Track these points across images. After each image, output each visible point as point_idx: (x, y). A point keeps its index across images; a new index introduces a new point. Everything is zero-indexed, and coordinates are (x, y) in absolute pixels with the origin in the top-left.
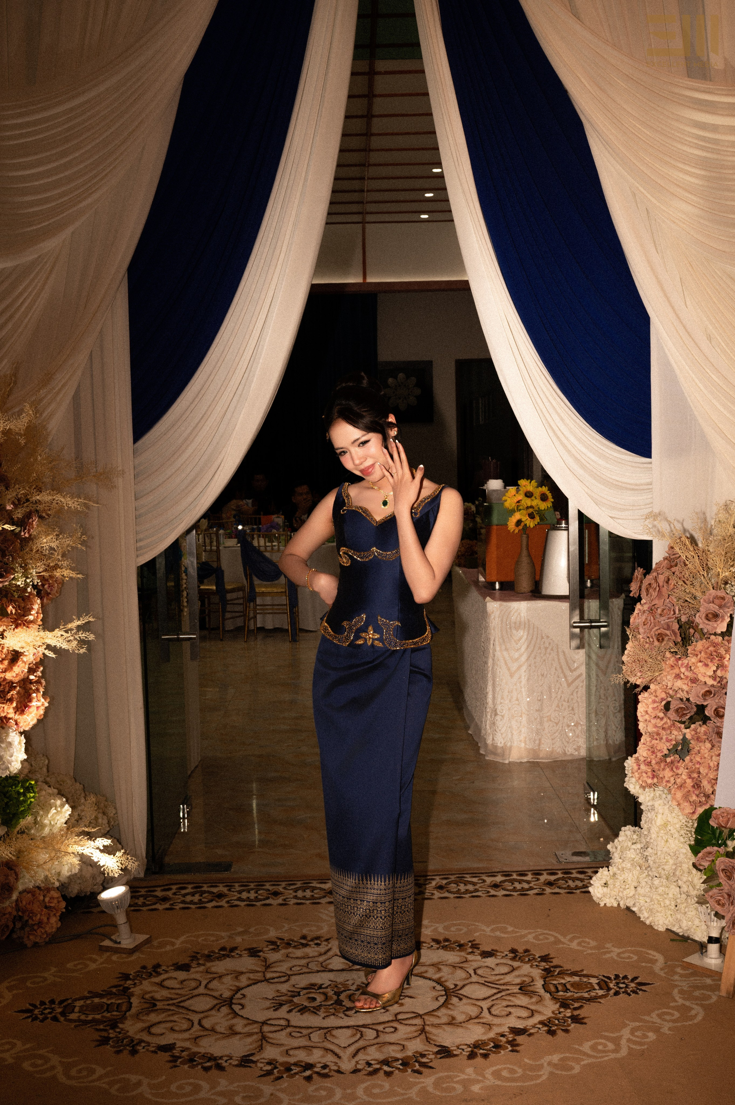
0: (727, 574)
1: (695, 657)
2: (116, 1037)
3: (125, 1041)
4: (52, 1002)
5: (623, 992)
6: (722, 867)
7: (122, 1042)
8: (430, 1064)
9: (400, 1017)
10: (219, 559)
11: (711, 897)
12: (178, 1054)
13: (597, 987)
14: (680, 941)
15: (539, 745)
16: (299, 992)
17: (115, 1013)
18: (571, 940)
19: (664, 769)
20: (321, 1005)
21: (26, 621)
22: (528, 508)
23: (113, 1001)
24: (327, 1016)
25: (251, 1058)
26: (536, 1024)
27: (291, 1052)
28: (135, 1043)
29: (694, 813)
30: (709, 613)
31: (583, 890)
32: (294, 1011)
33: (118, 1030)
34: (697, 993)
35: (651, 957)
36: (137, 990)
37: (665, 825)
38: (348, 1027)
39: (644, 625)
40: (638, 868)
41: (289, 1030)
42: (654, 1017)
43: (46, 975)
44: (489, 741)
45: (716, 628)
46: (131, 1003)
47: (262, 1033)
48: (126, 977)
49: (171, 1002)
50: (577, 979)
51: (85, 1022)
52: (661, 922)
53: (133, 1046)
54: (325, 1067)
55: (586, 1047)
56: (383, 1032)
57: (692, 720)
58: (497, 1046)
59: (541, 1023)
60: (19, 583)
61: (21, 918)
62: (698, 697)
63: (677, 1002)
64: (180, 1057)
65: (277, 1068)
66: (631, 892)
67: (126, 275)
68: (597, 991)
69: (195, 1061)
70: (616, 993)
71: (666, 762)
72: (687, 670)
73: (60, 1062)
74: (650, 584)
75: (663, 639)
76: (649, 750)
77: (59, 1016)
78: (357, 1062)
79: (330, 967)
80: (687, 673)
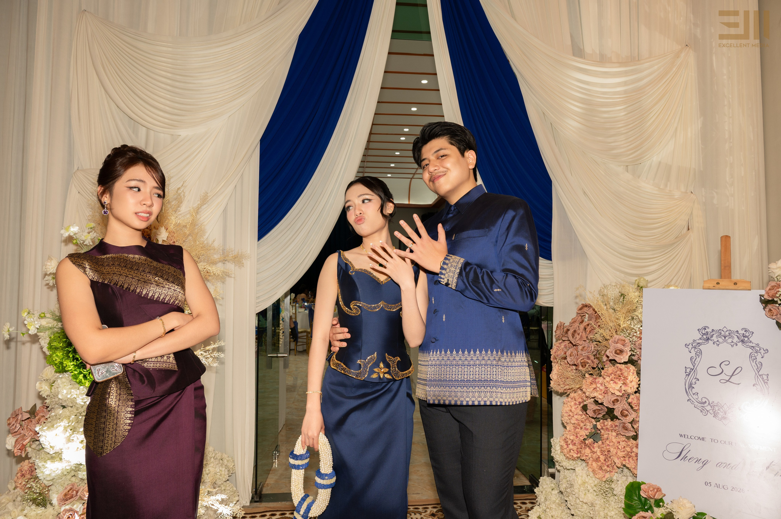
0: (625, 325)
1: (607, 377)
19: (584, 448)
29: (604, 477)
30: (618, 350)
37: (584, 483)
39: (571, 356)
45: (621, 359)
57: (604, 418)
62: (609, 402)
67: (259, 144)
71: (585, 443)
72: (602, 385)
74: (575, 331)
75: (585, 365)
76: (574, 435)
80: (601, 388)
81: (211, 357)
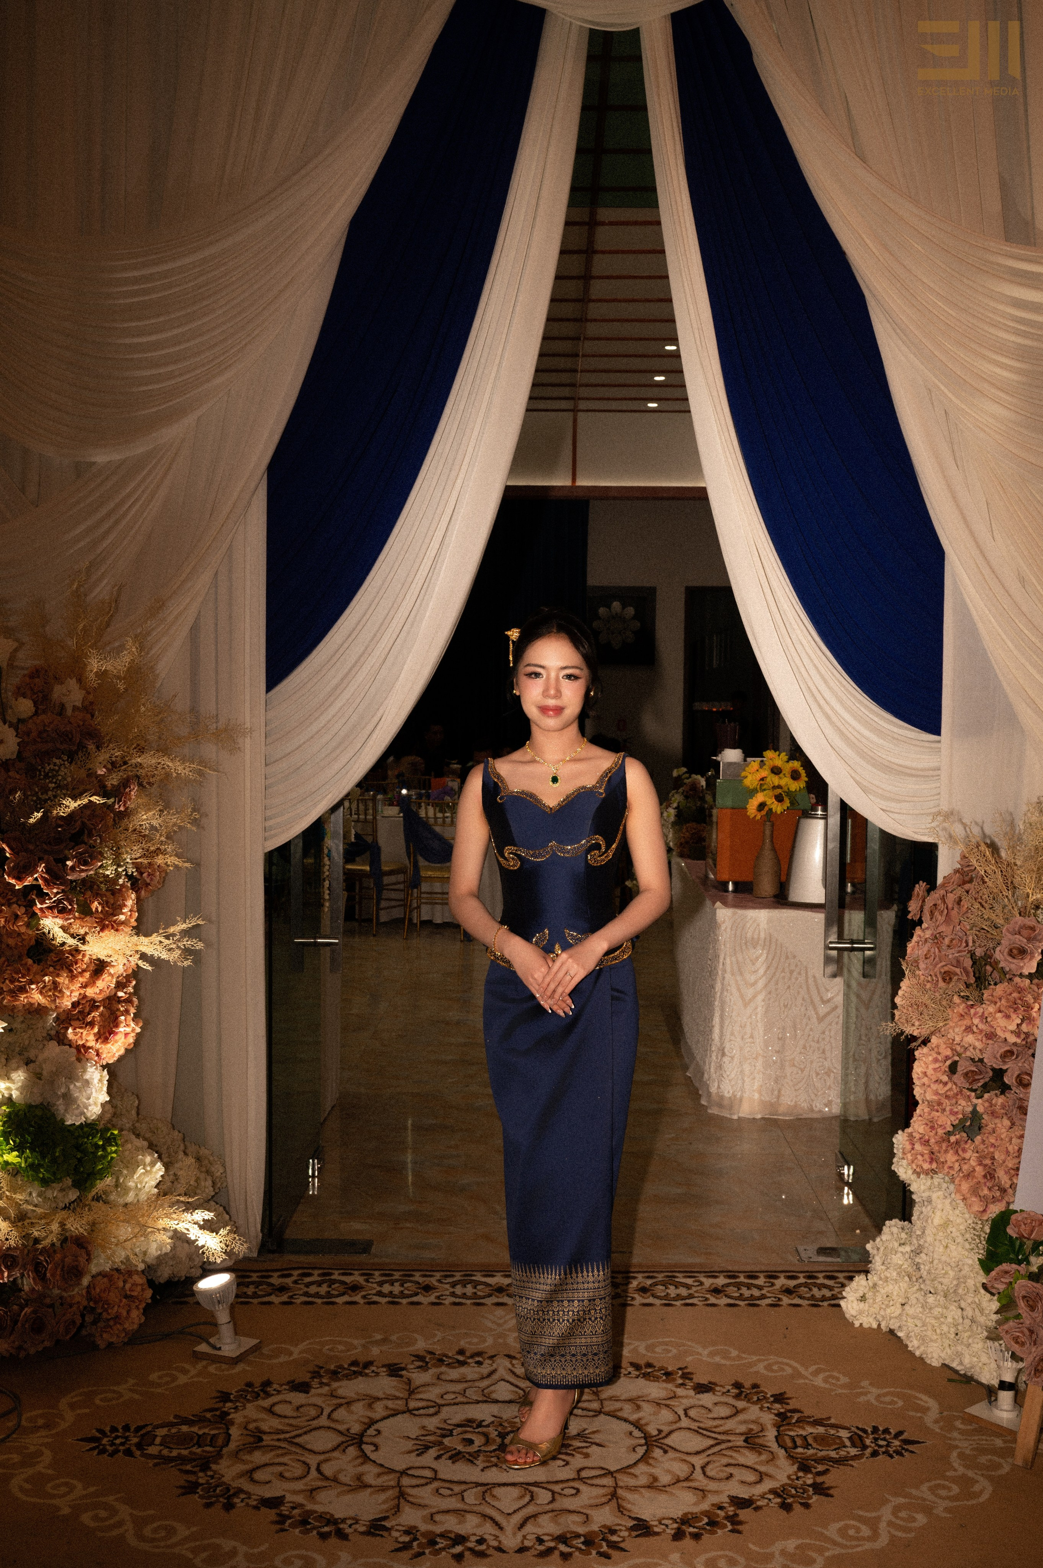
1: (993, 1005)
2: (208, 1483)
3: (219, 1489)
4: (126, 1428)
5: (884, 1453)
6: (1023, 1293)
7: (214, 1491)
8: (622, 1545)
9: (584, 1474)
10: (375, 831)
11: (1007, 1332)
12: (287, 1513)
13: (848, 1443)
14: (961, 1382)
15: (778, 1097)
16: (451, 1431)
17: (208, 1449)
18: (816, 1373)
19: (946, 1151)
20: (479, 1451)
21: (115, 922)
22: (774, 788)
23: (206, 1431)
24: (487, 1467)
25: (383, 1523)
26: (766, 1494)
27: (437, 1518)
28: (232, 1492)
29: (984, 1211)
30: (1014, 948)
31: (833, 1302)
32: (444, 1457)
33: (209, 1473)
34: (983, 1459)
35: (922, 1403)
36: (238, 1417)
37: (946, 1224)
38: (513, 1485)
39: (926, 958)
40: (906, 1278)
41: (436, 1484)
42: (924, 1491)
43: (120, 1388)
44: (713, 1089)
45: (1022, 968)
46: (230, 1435)
47: (400, 1487)
48: (225, 1397)
49: (282, 1436)
50: (821, 1430)
51: (169, 1460)
52: (935, 1355)
53: (229, 1498)
54: (481, 1541)
55: (832, 1530)
56: (560, 1494)
57: (986, 1088)
58: (713, 1523)
59: (773, 1491)
60: (108, 873)
61: (93, 1310)
62: (995, 1057)
63: (955, 1470)
64: (289, 1517)
65: (418, 1539)
66: (896, 1310)
67: (266, 476)
68: (849, 1449)
69: (310, 1523)
70: (875, 1454)
71: (949, 1141)
72: (982, 1022)
73: (131, 1514)
74: (935, 905)
75: (951, 979)
76: (927, 1124)
77: (134, 1449)
78: (524, 1537)
79: (494, 1396)
80: (981, 1026)
81: (178, 947)
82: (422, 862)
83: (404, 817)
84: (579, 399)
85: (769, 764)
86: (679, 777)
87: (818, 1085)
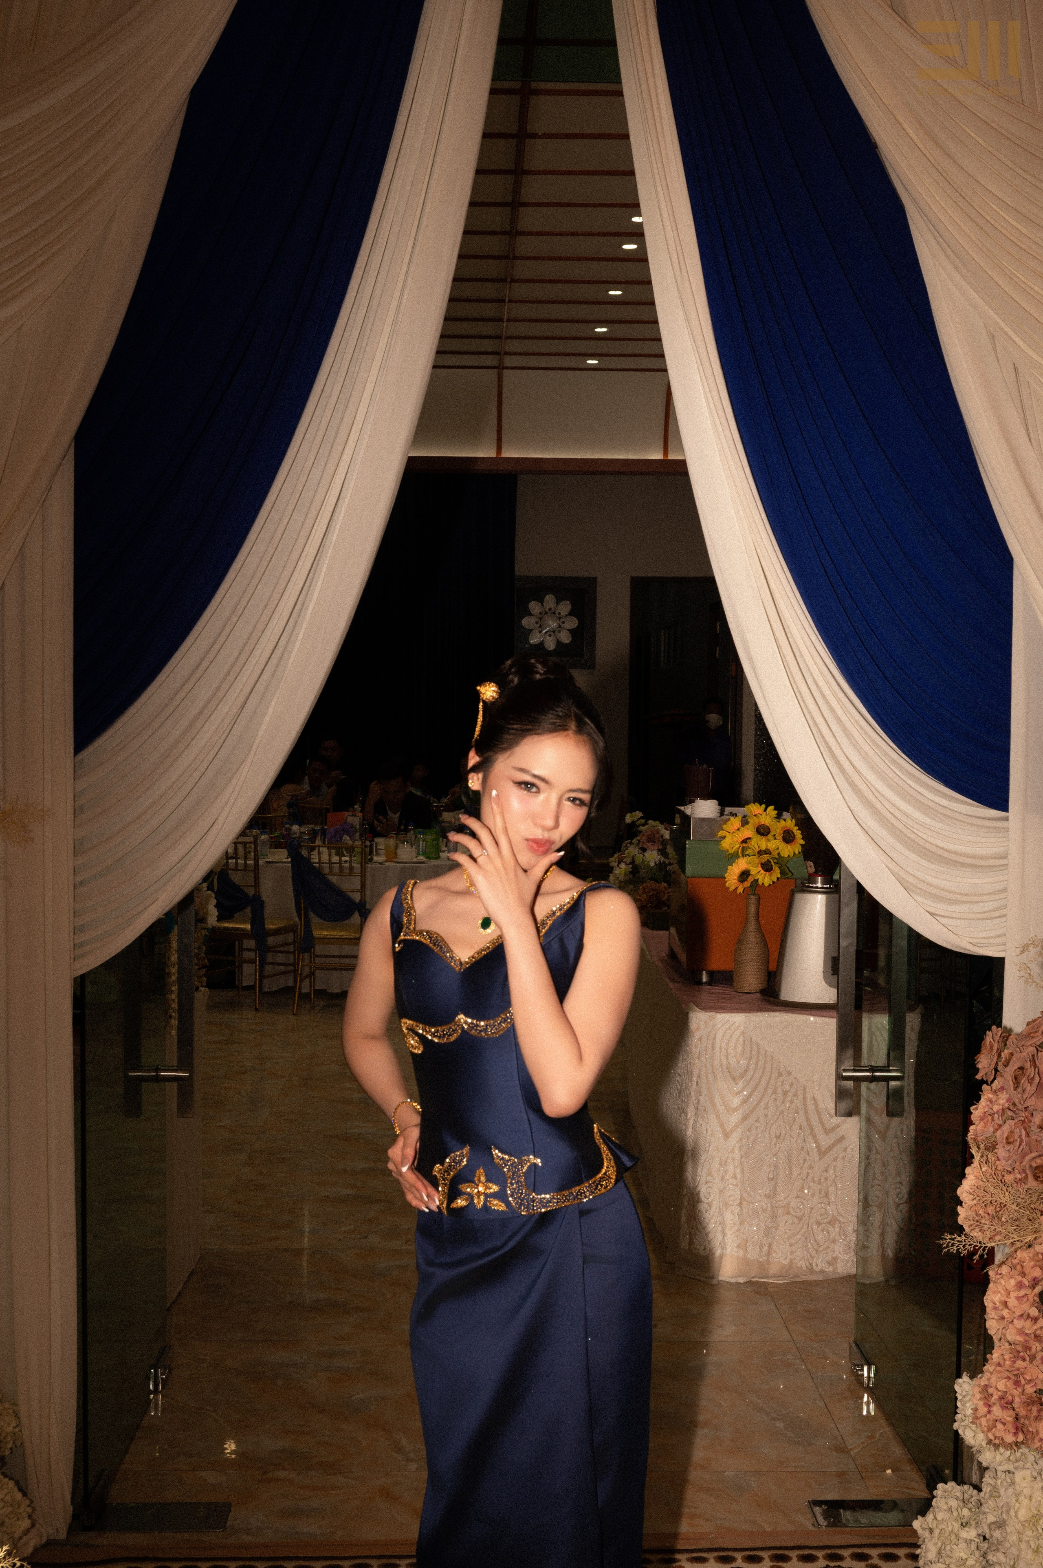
10: (257, 884)
15: (769, 1254)
22: (760, 853)
39: (1008, 1143)
67: (72, 451)
74: (1021, 1068)
76: (1008, 1378)
82: (315, 919)
83: (291, 862)
84: (506, 353)
85: (754, 822)
86: (633, 822)
87: (820, 1237)
